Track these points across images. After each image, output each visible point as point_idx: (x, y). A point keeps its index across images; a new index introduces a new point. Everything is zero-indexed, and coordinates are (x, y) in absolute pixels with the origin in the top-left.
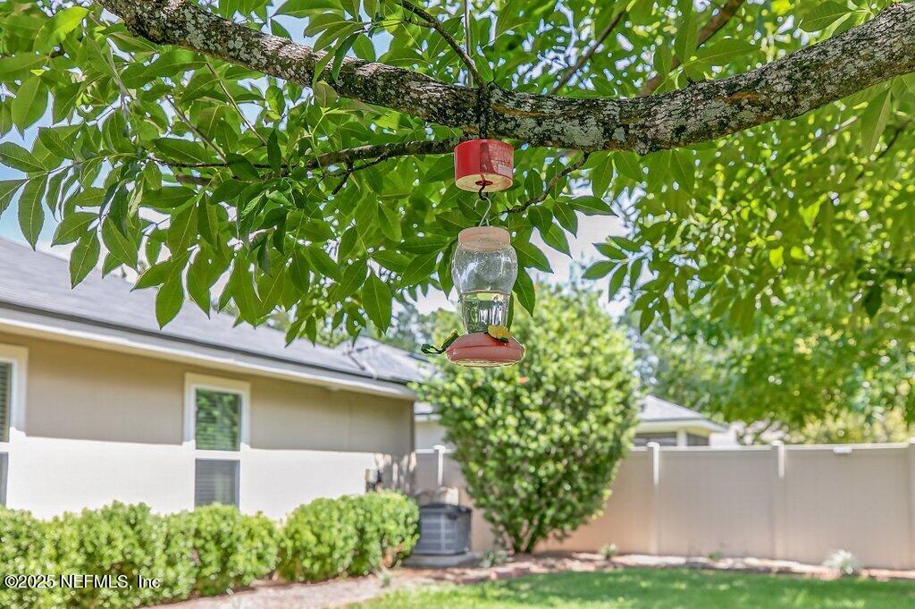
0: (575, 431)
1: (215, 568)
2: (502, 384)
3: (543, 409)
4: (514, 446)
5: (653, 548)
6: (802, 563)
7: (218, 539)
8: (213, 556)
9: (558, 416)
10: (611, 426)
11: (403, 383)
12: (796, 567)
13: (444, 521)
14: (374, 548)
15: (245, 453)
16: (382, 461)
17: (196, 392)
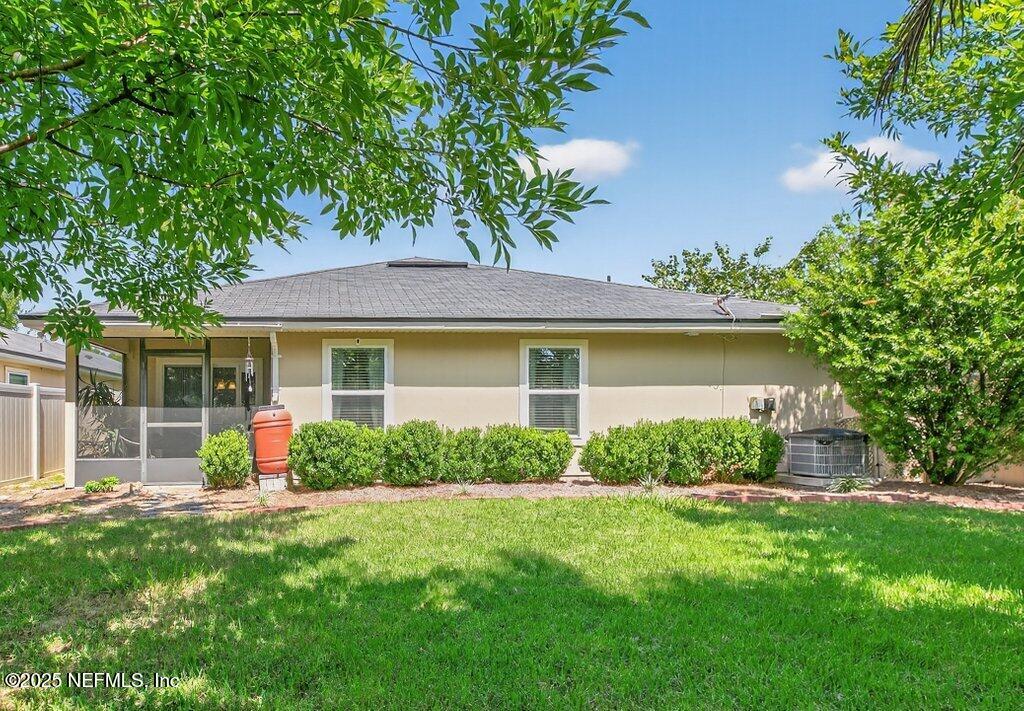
8: (494, 456)
13: (815, 445)
14: (690, 462)
15: (584, 391)
16: (778, 392)
17: (530, 350)
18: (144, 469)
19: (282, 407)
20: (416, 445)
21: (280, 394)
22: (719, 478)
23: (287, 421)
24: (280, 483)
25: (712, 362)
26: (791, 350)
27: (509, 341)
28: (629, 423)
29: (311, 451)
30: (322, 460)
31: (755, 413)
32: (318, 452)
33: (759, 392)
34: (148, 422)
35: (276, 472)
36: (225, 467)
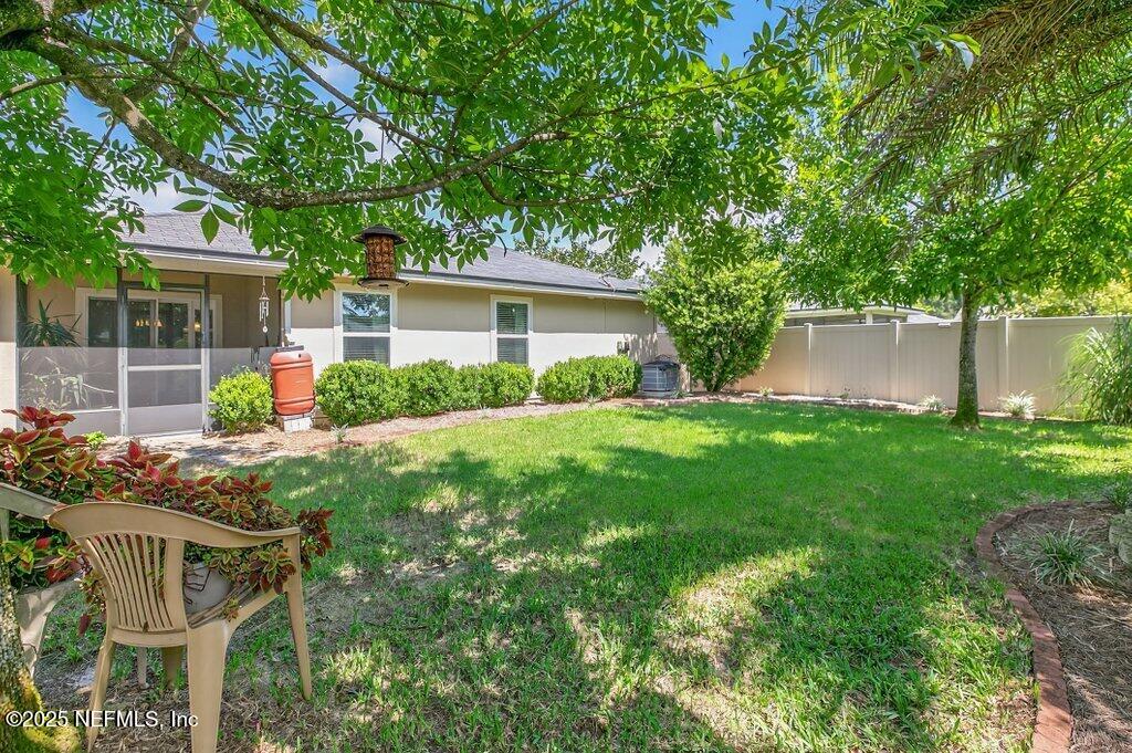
0: (731, 317)
1: (491, 393)
2: (683, 291)
3: (708, 303)
4: (691, 327)
5: (807, 391)
6: (908, 404)
7: (491, 379)
8: (490, 387)
9: (716, 308)
10: (756, 314)
11: (635, 292)
12: (901, 406)
13: (657, 371)
14: (602, 386)
15: (531, 335)
16: (630, 338)
17: (498, 304)
18: (124, 420)
19: (301, 348)
20: (440, 380)
21: (294, 335)
22: (616, 395)
23: (307, 363)
24: (305, 423)
25: (599, 317)
26: (647, 312)
27: (482, 295)
28: (565, 360)
29: (350, 389)
30: (361, 397)
31: (620, 351)
32: (358, 389)
33: (621, 338)
34: (129, 365)
35: (302, 413)
36: (253, 411)
